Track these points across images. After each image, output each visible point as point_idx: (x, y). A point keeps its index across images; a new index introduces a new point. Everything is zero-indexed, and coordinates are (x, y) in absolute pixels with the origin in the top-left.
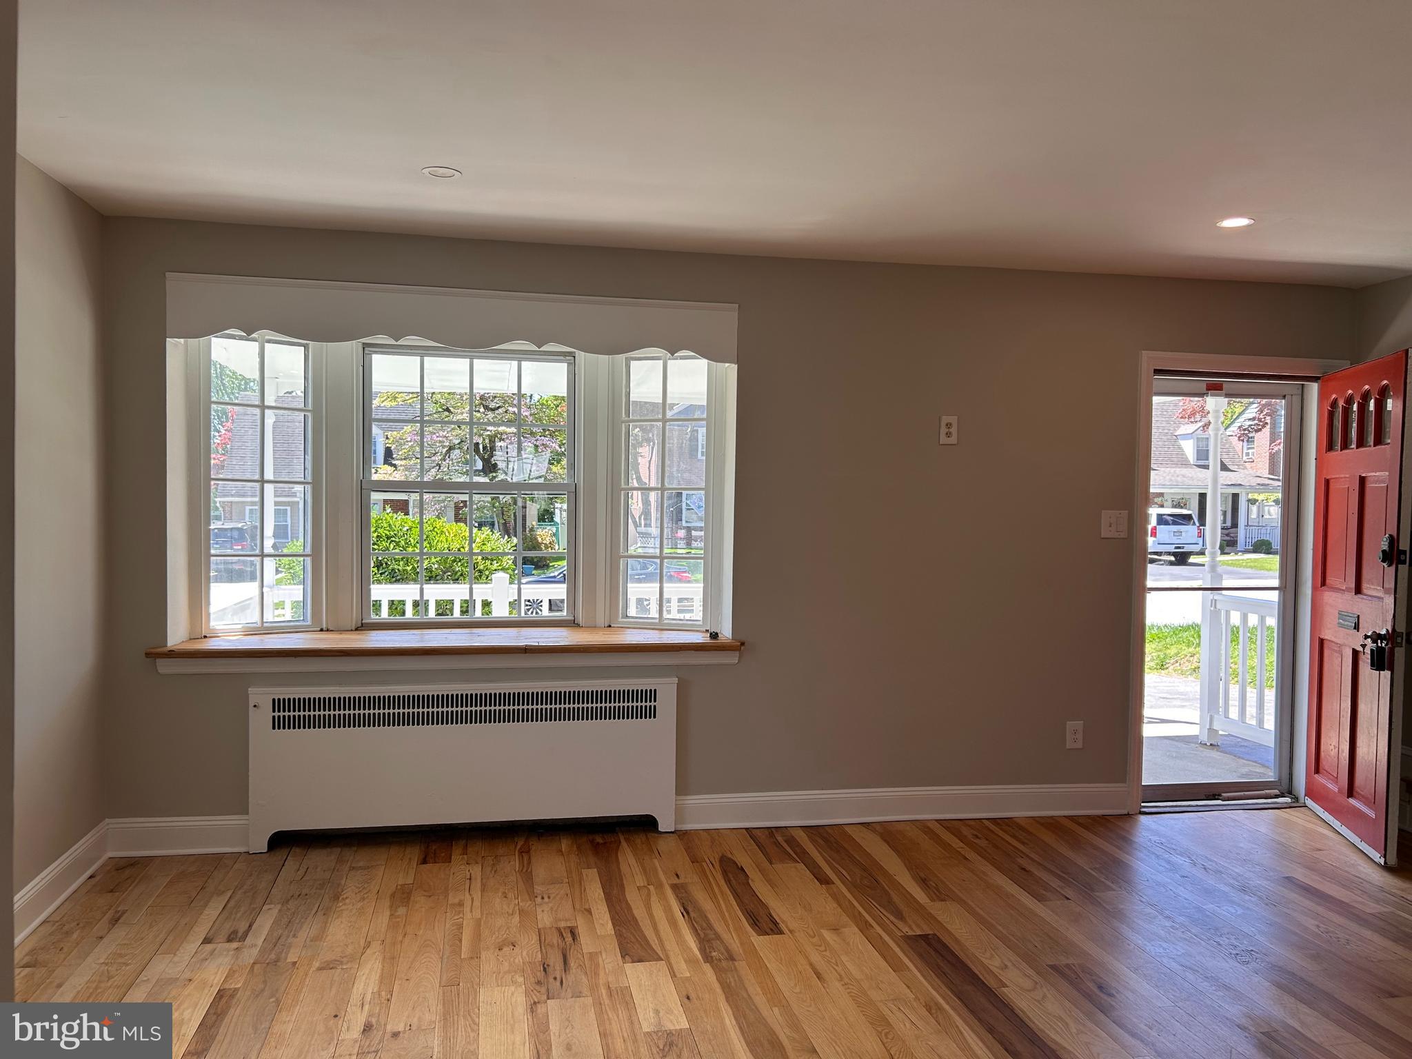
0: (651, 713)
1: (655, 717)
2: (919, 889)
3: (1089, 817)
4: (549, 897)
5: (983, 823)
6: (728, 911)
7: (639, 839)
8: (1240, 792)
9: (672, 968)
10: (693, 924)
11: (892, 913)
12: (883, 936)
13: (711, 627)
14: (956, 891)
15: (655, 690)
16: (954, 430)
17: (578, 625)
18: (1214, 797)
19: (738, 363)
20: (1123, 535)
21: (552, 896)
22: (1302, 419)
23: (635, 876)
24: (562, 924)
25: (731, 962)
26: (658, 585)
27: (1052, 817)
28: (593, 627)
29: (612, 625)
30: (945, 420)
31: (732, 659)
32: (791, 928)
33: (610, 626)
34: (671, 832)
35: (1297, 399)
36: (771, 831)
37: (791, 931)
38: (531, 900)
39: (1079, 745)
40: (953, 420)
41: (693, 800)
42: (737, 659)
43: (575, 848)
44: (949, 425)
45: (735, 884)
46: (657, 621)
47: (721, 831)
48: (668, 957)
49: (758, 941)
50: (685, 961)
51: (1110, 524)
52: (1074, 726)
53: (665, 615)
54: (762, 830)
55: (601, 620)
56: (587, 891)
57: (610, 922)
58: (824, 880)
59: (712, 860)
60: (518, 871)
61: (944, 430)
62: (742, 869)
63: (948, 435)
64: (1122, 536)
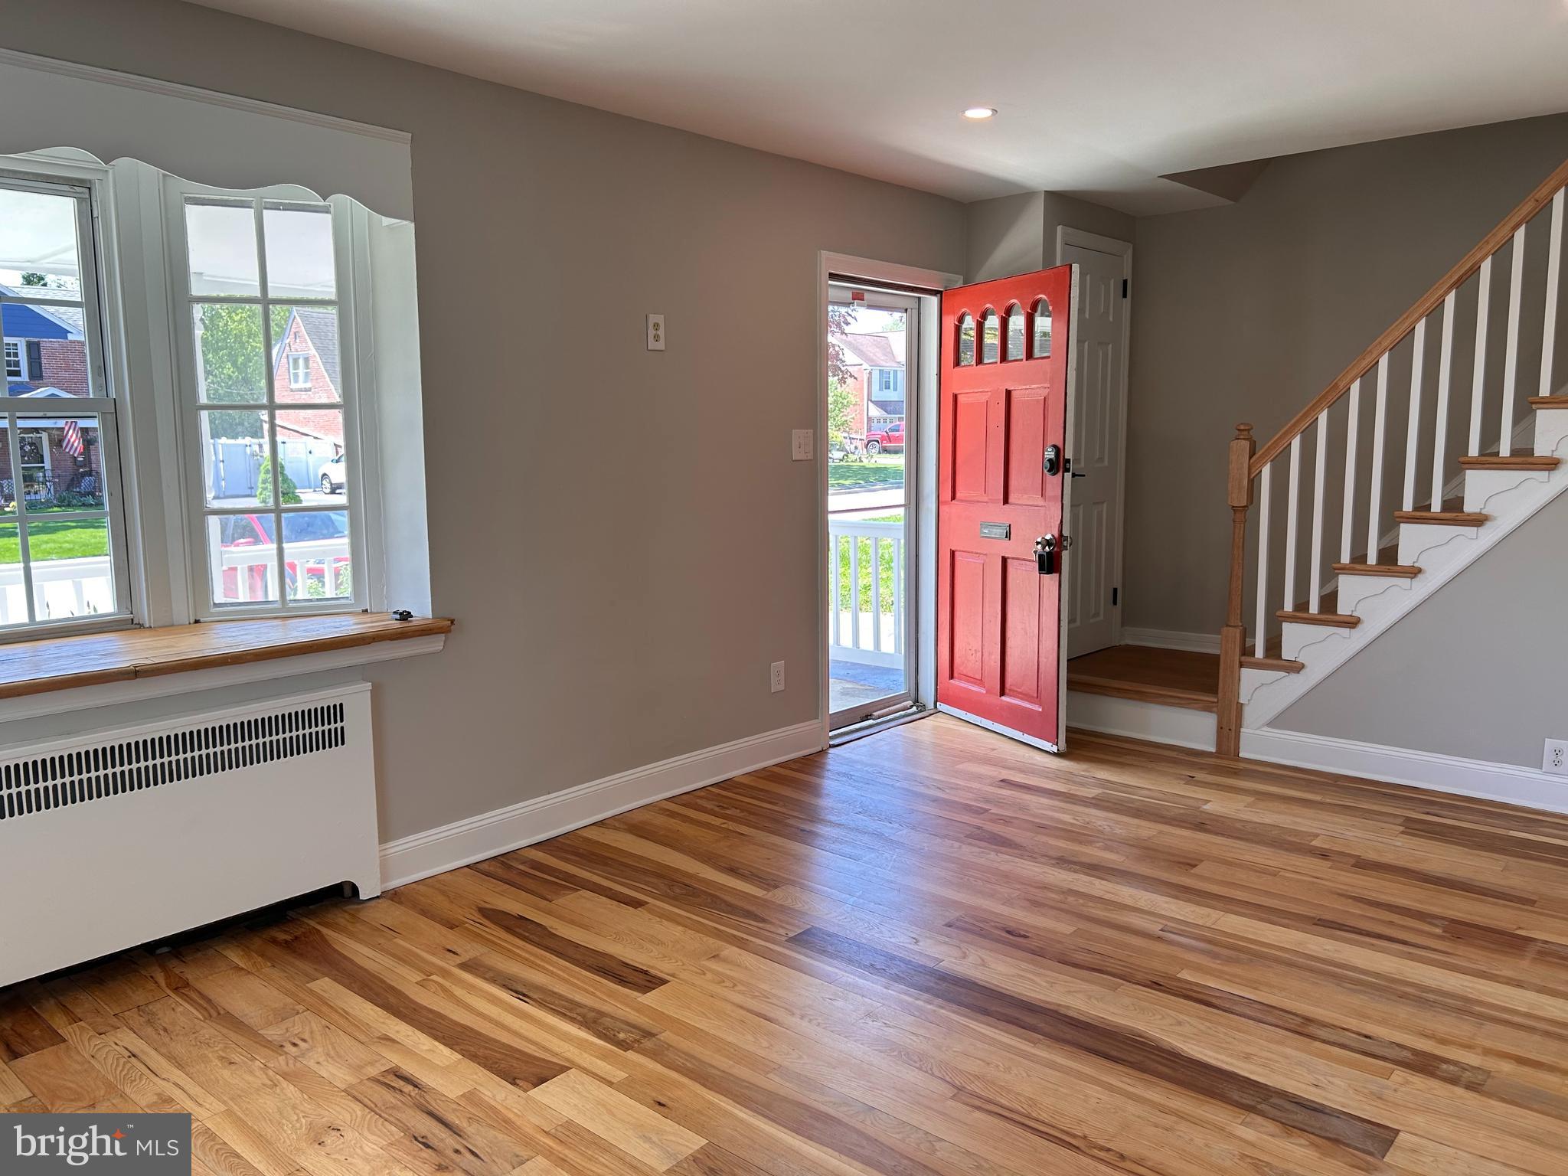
0: (337, 738)
1: (343, 743)
2: (743, 883)
3: (793, 760)
4: (304, 1040)
5: (708, 790)
6: (572, 976)
7: (341, 918)
8: (885, 708)
9: (597, 1075)
10: (548, 1007)
11: (746, 917)
12: (771, 947)
13: (371, 606)
14: (775, 872)
15: (341, 705)
16: (661, 332)
17: (141, 626)
18: (867, 718)
19: (415, 221)
20: (810, 456)
21: (306, 1036)
22: (919, 333)
23: (395, 970)
24: (373, 1071)
25: (654, 1039)
26: (274, 546)
27: (764, 769)
28: (168, 627)
29: (202, 620)
30: (653, 318)
31: (436, 644)
32: (671, 972)
33: (197, 622)
34: (378, 897)
35: (915, 312)
36: (502, 859)
37: (673, 975)
38: (281, 1055)
39: (781, 687)
40: (660, 319)
41: (399, 846)
42: (442, 644)
43: (260, 959)
44: (656, 326)
45: (538, 940)
46: (278, 606)
47: (440, 877)
48: (572, 1062)
49: (650, 999)
50: (601, 1059)
51: (799, 445)
52: (778, 666)
53: (290, 597)
54: (487, 862)
55: (182, 612)
56: (350, 1010)
57: (437, 1043)
58: (637, 904)
59: (470, 917)
60: (205, 1018)
61: (651, 332)
62: (522, 918)
63: (657, 338)
64: (809, 458)
